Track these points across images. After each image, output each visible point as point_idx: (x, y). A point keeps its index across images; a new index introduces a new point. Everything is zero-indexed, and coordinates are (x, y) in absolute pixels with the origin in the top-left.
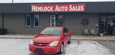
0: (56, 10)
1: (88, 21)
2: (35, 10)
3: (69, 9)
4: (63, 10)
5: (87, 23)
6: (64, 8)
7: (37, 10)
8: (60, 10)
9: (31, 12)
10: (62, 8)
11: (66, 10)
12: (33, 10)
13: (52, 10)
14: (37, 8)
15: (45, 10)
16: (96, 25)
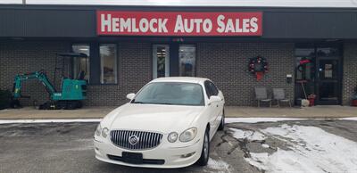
0: (176, 31)
1: (266, 64)
2: (109, 30)
3: (215, 26)
4: (198, 31)
5: (263, 71)
6: (201, 24)
7: (117, 30)
8: (189, 31)
9: (99, 34)
10: (195, 24)
11: (207, 30)
12: (103, 30)
13: (166, 31)
14: (119, 22)
15: (144, 30)
16: (288, 76)
